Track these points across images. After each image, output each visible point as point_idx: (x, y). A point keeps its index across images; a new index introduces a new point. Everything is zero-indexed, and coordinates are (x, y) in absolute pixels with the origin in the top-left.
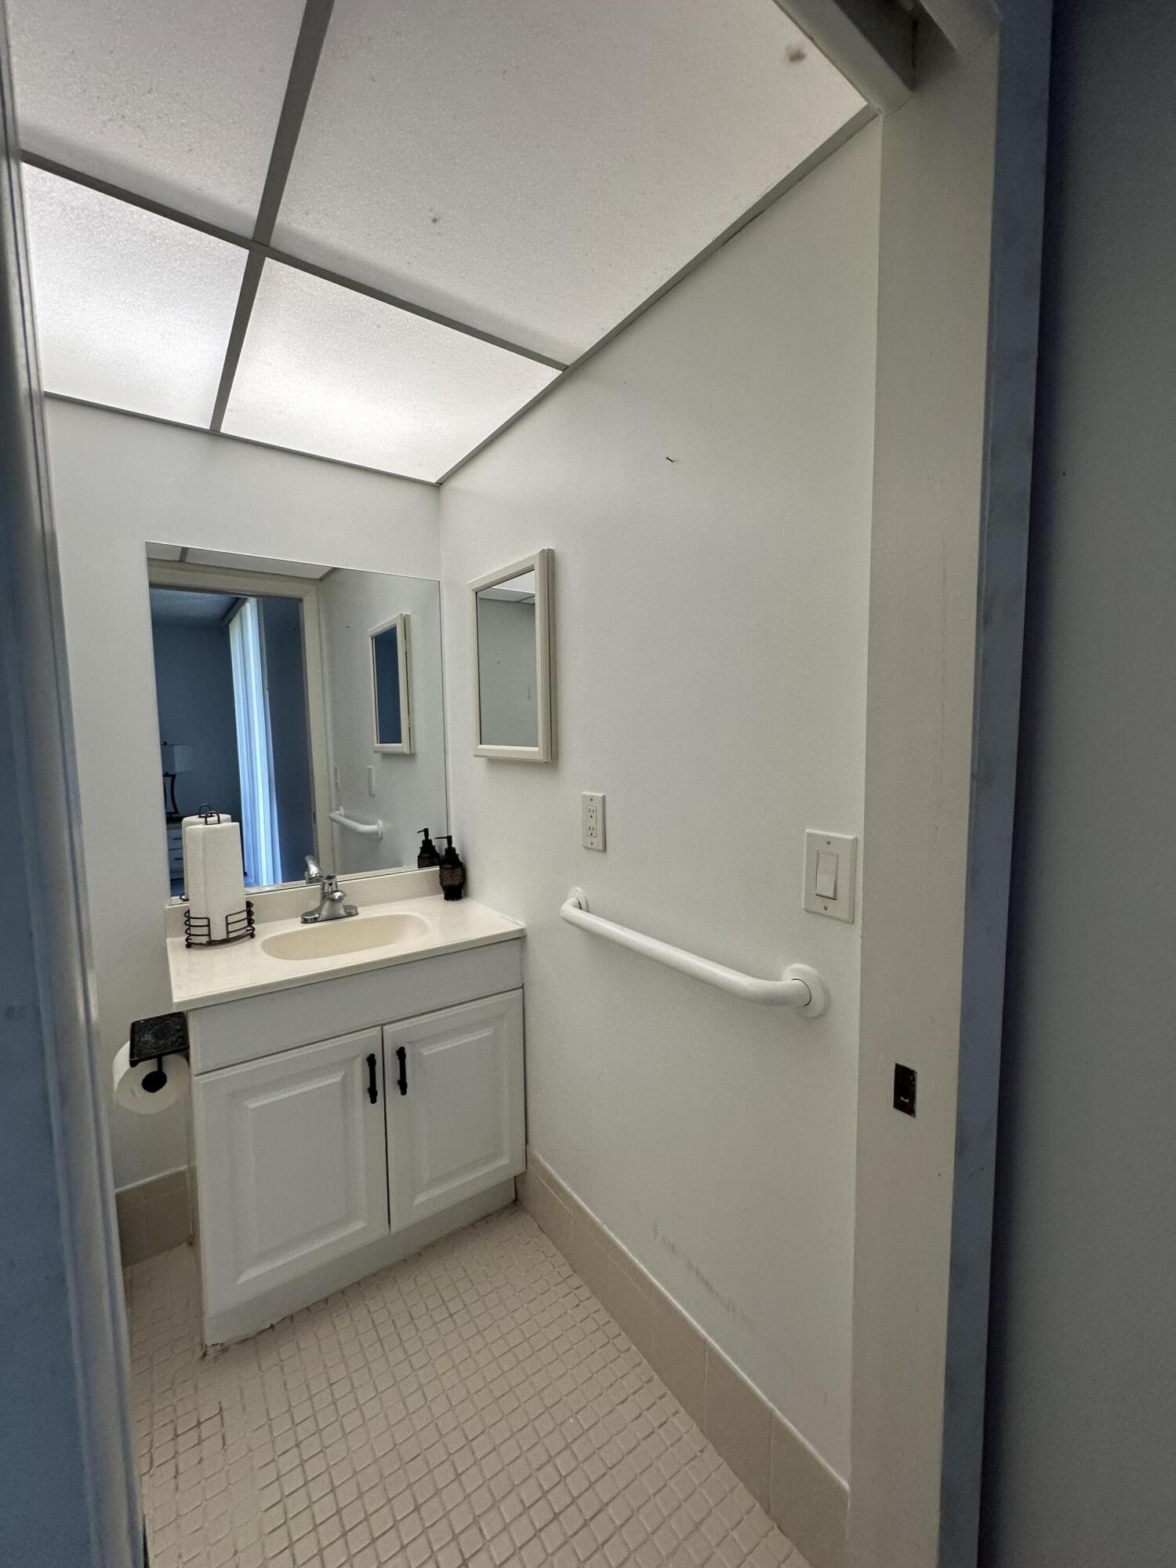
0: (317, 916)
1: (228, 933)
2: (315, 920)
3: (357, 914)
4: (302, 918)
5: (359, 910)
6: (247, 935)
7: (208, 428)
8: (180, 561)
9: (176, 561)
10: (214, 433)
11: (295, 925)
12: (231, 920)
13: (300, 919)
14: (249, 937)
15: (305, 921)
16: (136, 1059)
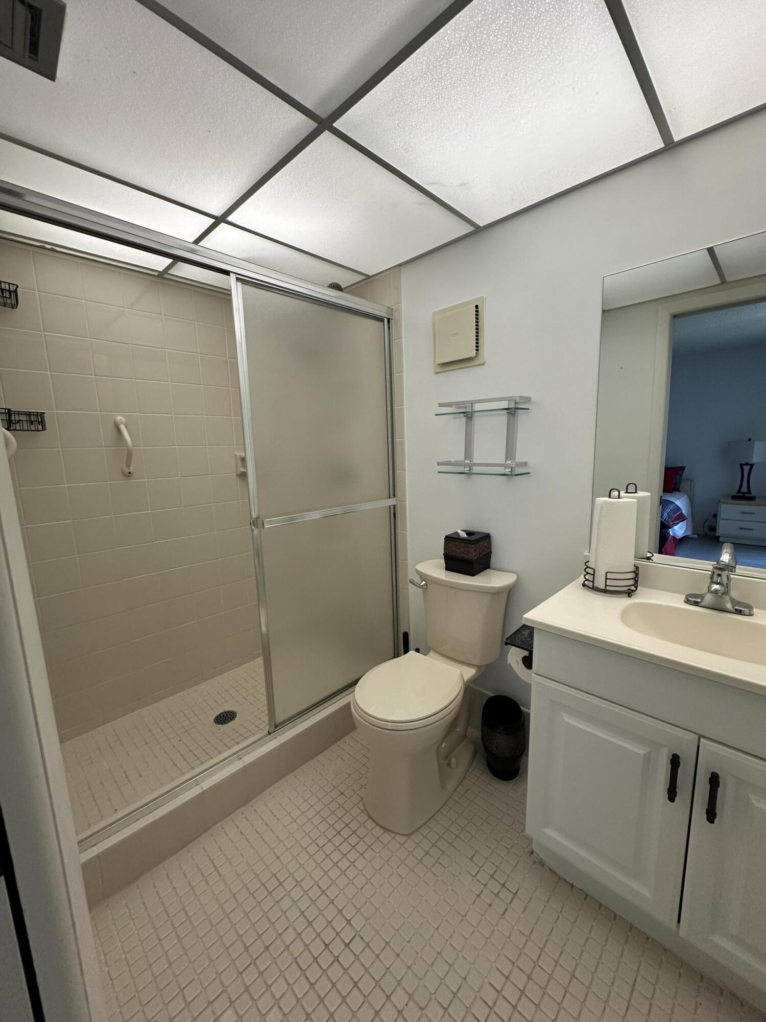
0: (699, 600)
1: (606, 586)
2: (696, 604)
3: (750, 615)
4: (686, 596)
5: (755, 611)
6: (627, 593)
7: (662, 145)
8: (722, 283)
9: (719, 284)
10: (671, 146)
11: (677, 602)
12: (609, 576)
13: (683, 597)
14: (627, 595)
15: (687, 601)
16: (508, 641)
